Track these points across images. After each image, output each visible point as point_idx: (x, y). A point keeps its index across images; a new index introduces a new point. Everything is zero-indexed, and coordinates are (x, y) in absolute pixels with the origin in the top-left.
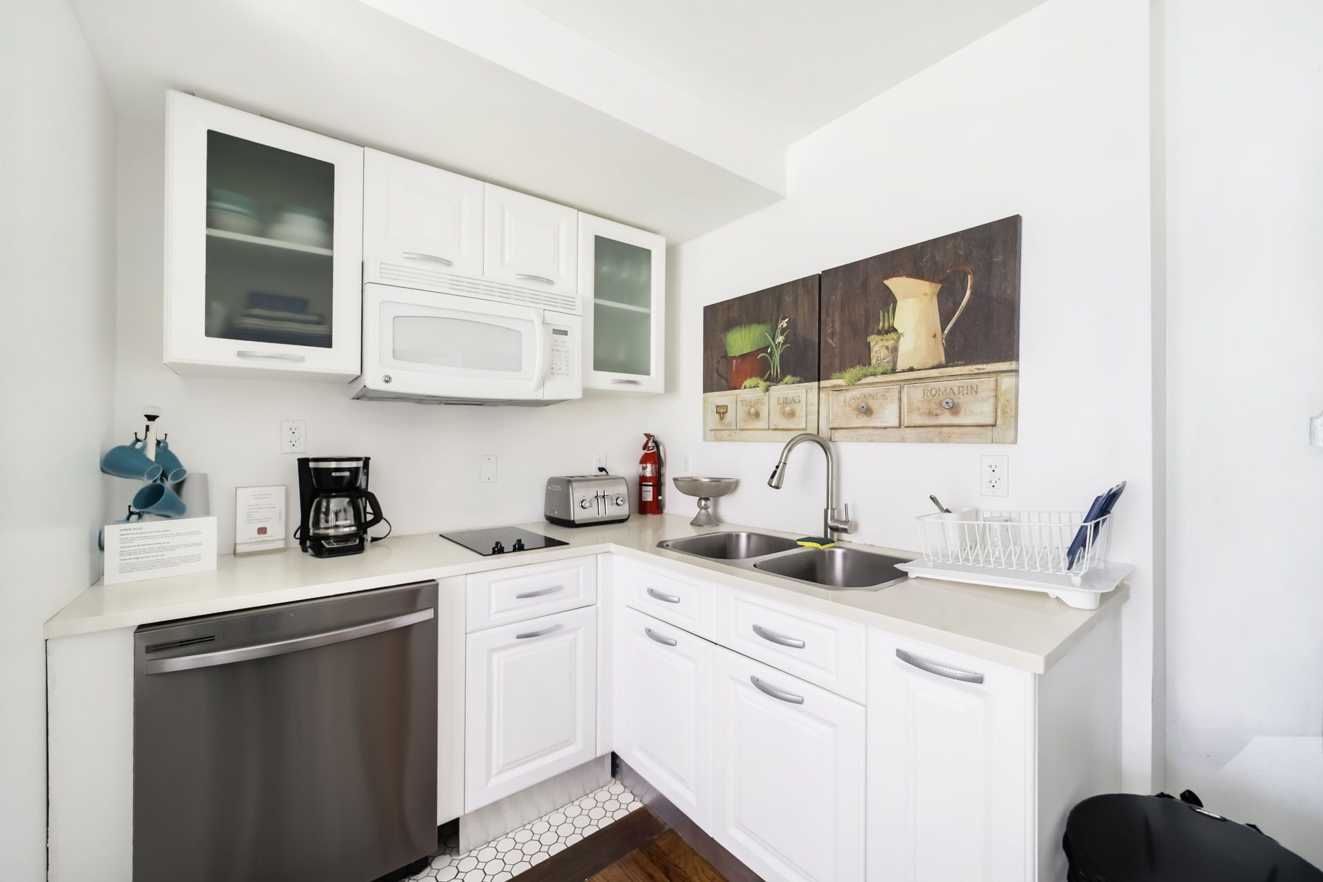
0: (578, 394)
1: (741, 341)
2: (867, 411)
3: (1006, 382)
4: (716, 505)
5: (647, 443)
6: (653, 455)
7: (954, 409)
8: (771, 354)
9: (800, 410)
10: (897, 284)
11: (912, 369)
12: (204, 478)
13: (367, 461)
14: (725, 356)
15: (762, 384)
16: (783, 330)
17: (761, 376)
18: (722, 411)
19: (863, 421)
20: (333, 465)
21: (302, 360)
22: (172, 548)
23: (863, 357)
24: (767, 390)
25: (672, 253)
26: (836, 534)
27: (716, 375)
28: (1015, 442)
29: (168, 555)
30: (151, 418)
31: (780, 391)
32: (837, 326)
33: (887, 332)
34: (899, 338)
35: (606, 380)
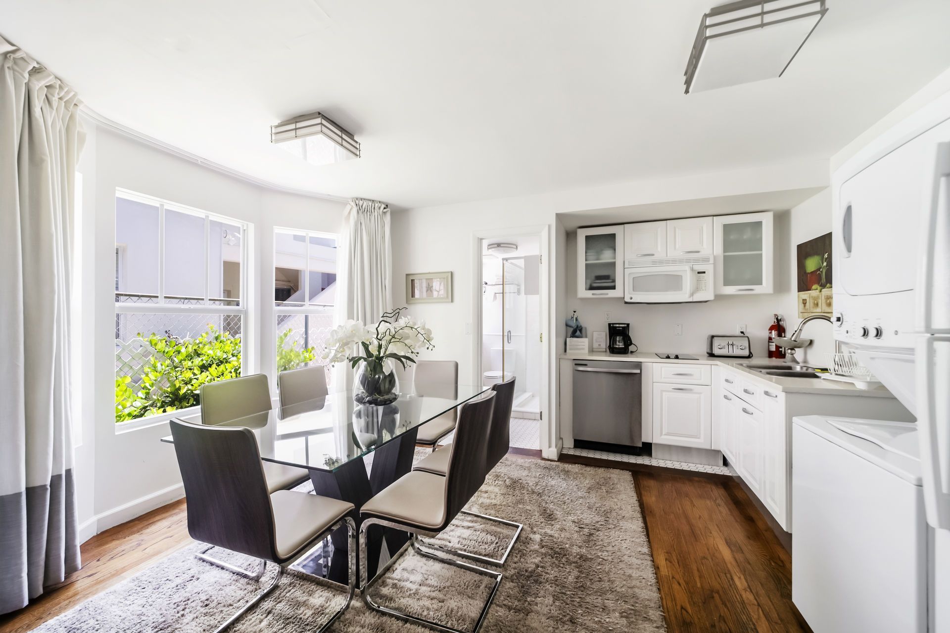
0: (711, 298)
1: (811, 265)
5: (775, 319)
8: (822, 272)
12: (586, 328)
13: (628, 325)
14: (805, 273)
15: (819, 288)
16: (826, 259)
17: (818, 284)
18: (805, 302)
20: (617, 325)
21: (607, 294)
22: (579, 346)
24: (821, 291)
27: (802, 283)
29: (579, 347)
30: (575, 312)
31: (825, 292)
35: (733, 289)
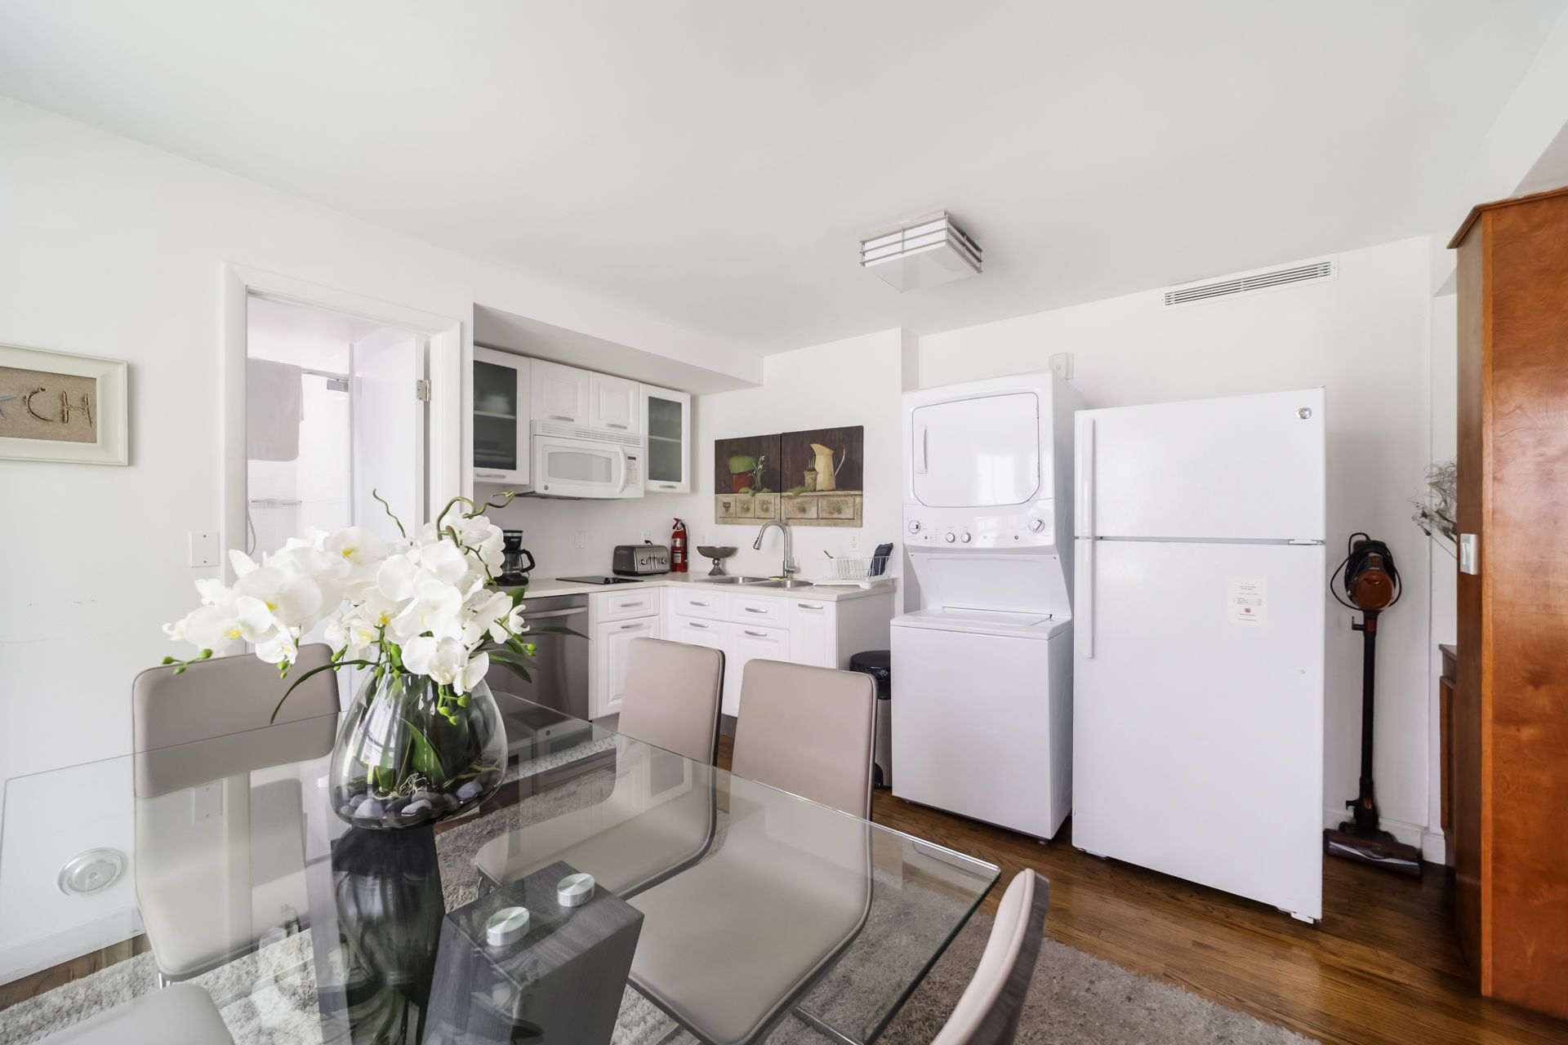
0: (642, 495)
1: (738, 465)
2: (803, 510)
3: (858, 499)
4: (724, 563)
5: (676, 524)
6: (681, 533)
7: (839, 511)
8: (755, 475)
9: (772, 508)
10: (817, 447)
11: (822, 490)
14: (729, 473)
15: (751, 492)
16: (762, 462)
17: (750, 487)
18: (727, 505)
19: (800, 516)
21: (504, 477)
23: (801, 482)
24: (754, 495)
25: (694, 401)
26: (789, 574)
27: (723, 483)
28: (861, 526)
31: (761, 496)
32: (789, 463)
33: (812, 470)
34: (816, 475)
35: (656, 485)
